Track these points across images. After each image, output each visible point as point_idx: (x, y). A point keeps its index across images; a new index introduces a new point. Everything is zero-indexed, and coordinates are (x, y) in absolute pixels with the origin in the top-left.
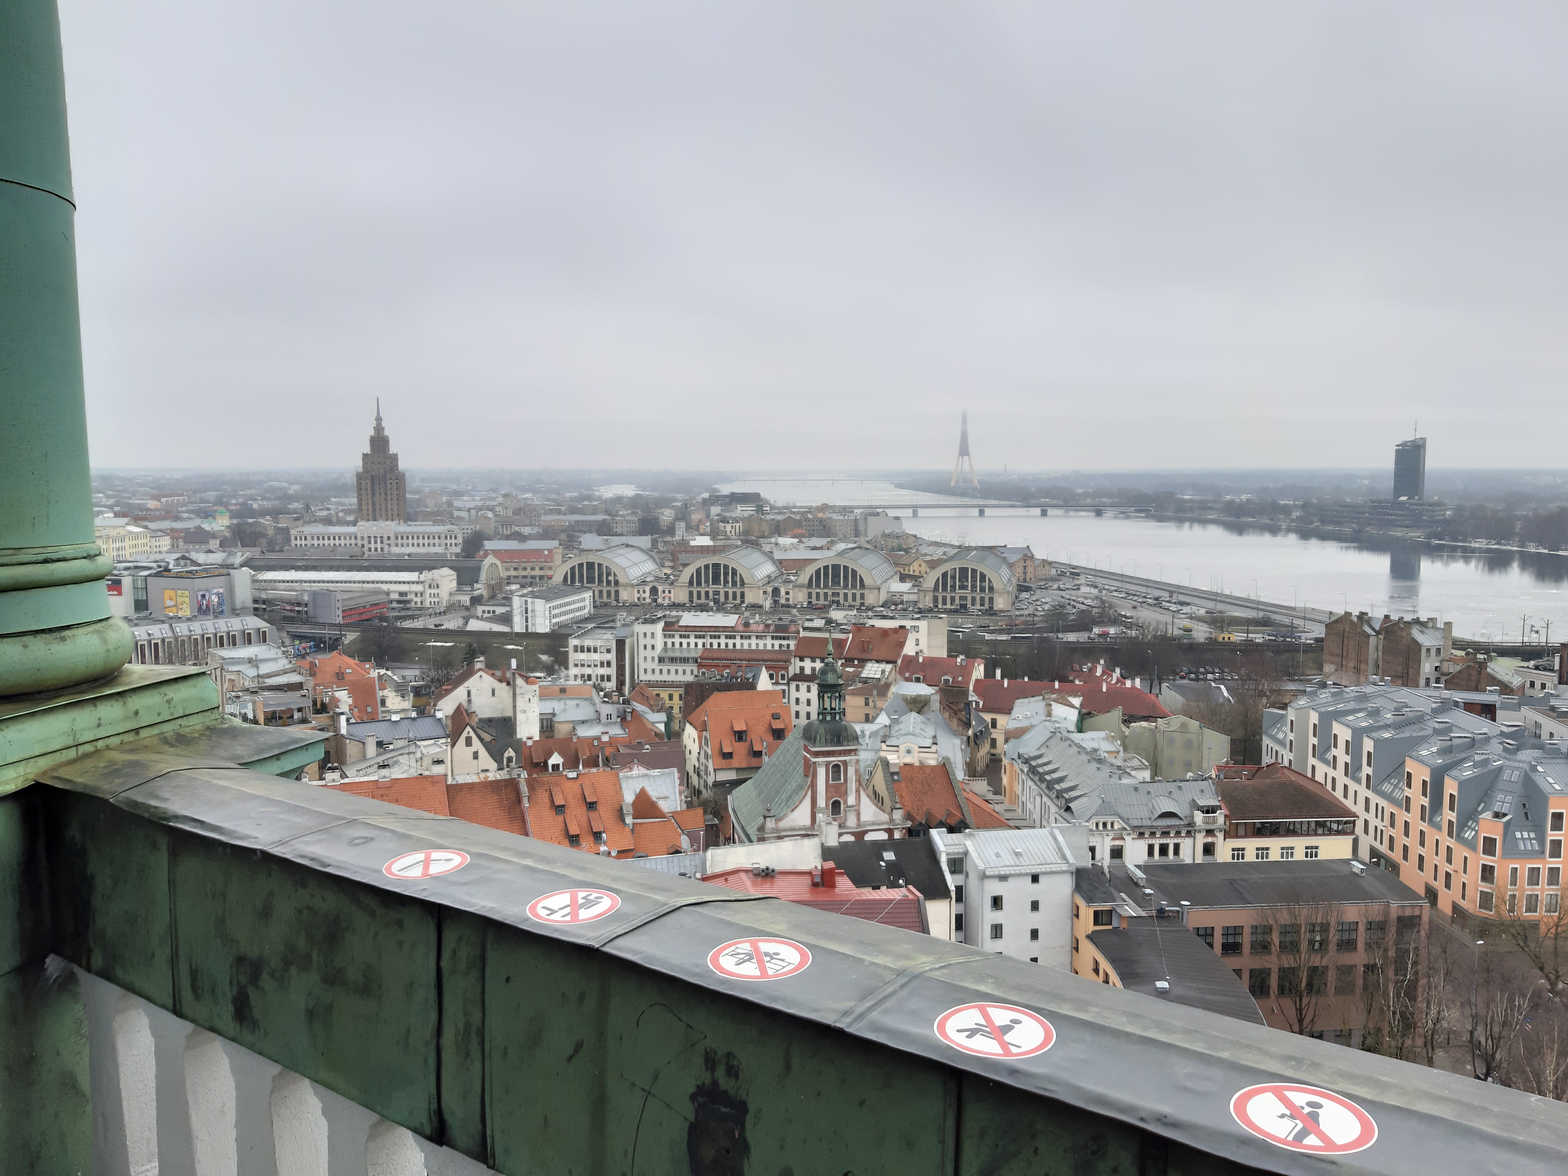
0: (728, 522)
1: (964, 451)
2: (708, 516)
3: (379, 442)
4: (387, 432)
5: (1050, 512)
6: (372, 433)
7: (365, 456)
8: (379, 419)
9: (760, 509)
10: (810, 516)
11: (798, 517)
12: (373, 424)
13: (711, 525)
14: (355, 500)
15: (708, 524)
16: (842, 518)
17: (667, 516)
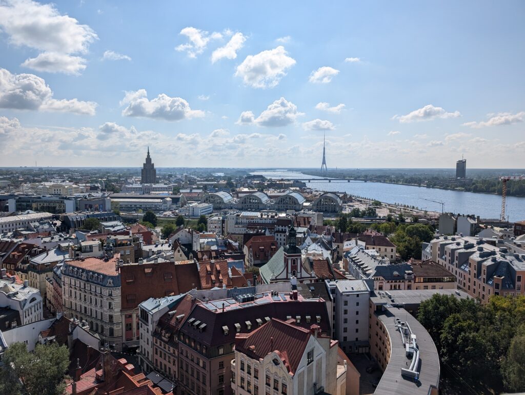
1: (324, 162)
3: (149, 159)
4: (151, 157)
5: (351, 181)
6: (146, 157)
7: (144, 164)
9: (262, 180)
11: (274, 183)
12: (147, 154)
14: (141, 177)
16: (287, 183)
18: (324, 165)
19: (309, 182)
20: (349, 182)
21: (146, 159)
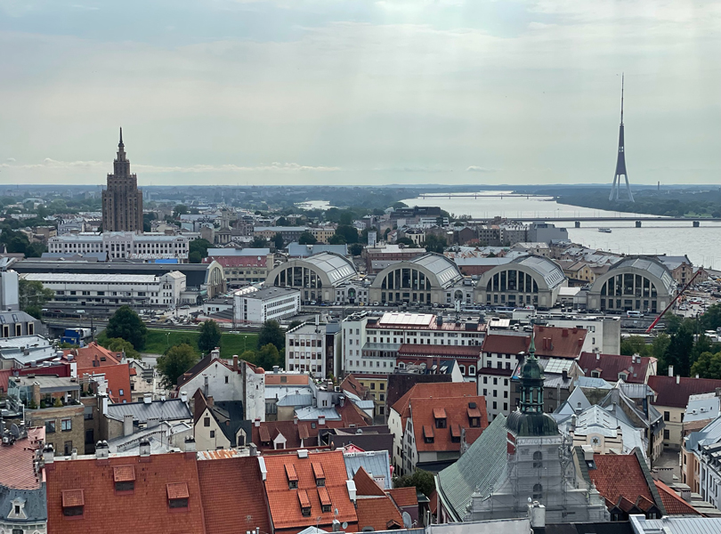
0: (413, 233)
1: (621, 169)
2: (395, 228)
3: (121, 164)
4: (127, 158)
6: (116, 157)
7: (110, 177)
8: (121, 145)
9: (440, 221)
10: (485, 227)
11: (474, 229)
13: (398, 235)
14: (100, 214)
15: (396, 234)
17: (359, 226)
18: (623, 176)
19: (577, 226)
20: (696, 225)
21: (115, 161)
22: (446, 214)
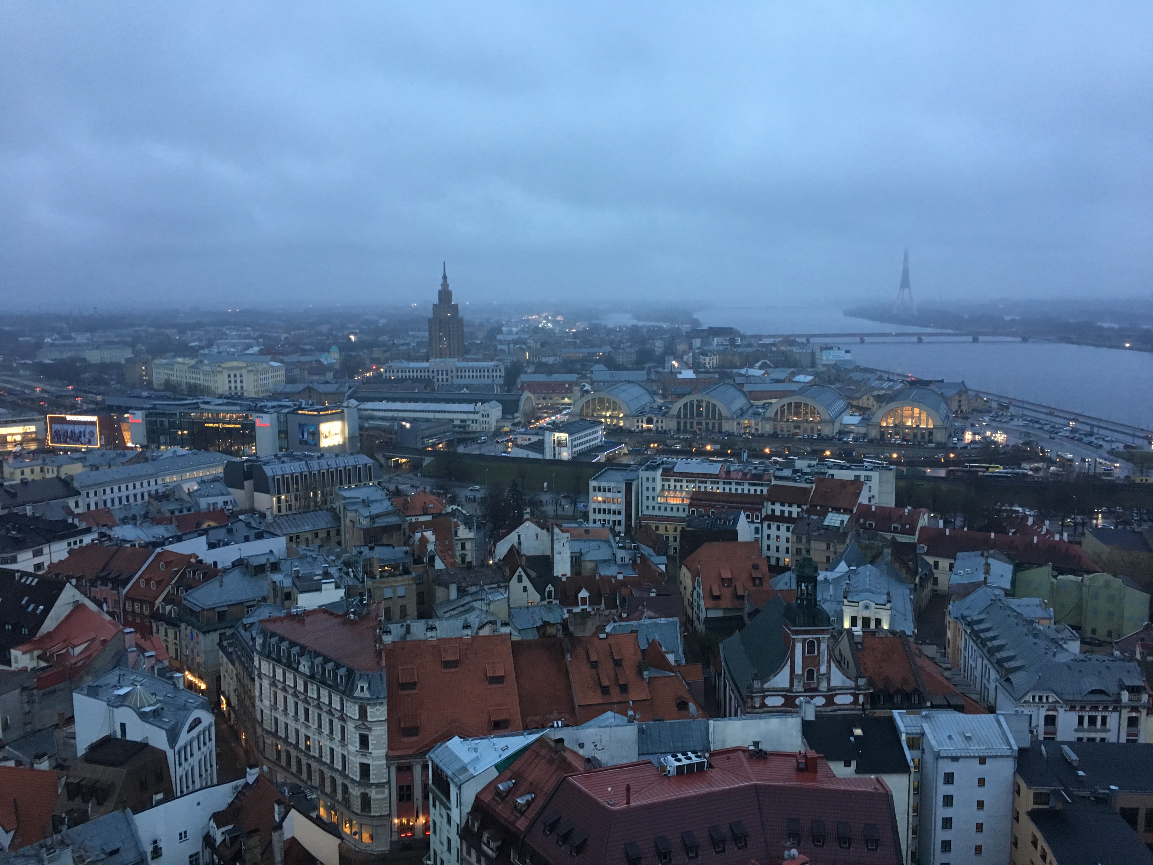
0: (707, 355)
1: (905, 283)
2: (691, 348)
3: (445, 295)
4: (450, 288)
5: (981, 338)
6: (440, 288)
7: (435, 306)
8: (445, 278)
9: (732, 341)
10: (774, 349)
11: (764, 350)
12: (440, 281)
13: (694, 357)
14: (427, 334)
15: (691, 354)
16: (801, 351)
17: (659, 346)
18: (906, 290)
19: (862, 341)
20: (975, 340)
21: (440, 292)
22: (737, 333)
